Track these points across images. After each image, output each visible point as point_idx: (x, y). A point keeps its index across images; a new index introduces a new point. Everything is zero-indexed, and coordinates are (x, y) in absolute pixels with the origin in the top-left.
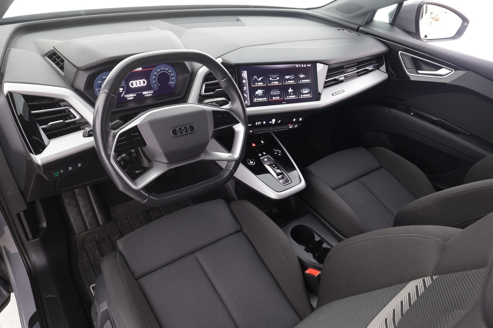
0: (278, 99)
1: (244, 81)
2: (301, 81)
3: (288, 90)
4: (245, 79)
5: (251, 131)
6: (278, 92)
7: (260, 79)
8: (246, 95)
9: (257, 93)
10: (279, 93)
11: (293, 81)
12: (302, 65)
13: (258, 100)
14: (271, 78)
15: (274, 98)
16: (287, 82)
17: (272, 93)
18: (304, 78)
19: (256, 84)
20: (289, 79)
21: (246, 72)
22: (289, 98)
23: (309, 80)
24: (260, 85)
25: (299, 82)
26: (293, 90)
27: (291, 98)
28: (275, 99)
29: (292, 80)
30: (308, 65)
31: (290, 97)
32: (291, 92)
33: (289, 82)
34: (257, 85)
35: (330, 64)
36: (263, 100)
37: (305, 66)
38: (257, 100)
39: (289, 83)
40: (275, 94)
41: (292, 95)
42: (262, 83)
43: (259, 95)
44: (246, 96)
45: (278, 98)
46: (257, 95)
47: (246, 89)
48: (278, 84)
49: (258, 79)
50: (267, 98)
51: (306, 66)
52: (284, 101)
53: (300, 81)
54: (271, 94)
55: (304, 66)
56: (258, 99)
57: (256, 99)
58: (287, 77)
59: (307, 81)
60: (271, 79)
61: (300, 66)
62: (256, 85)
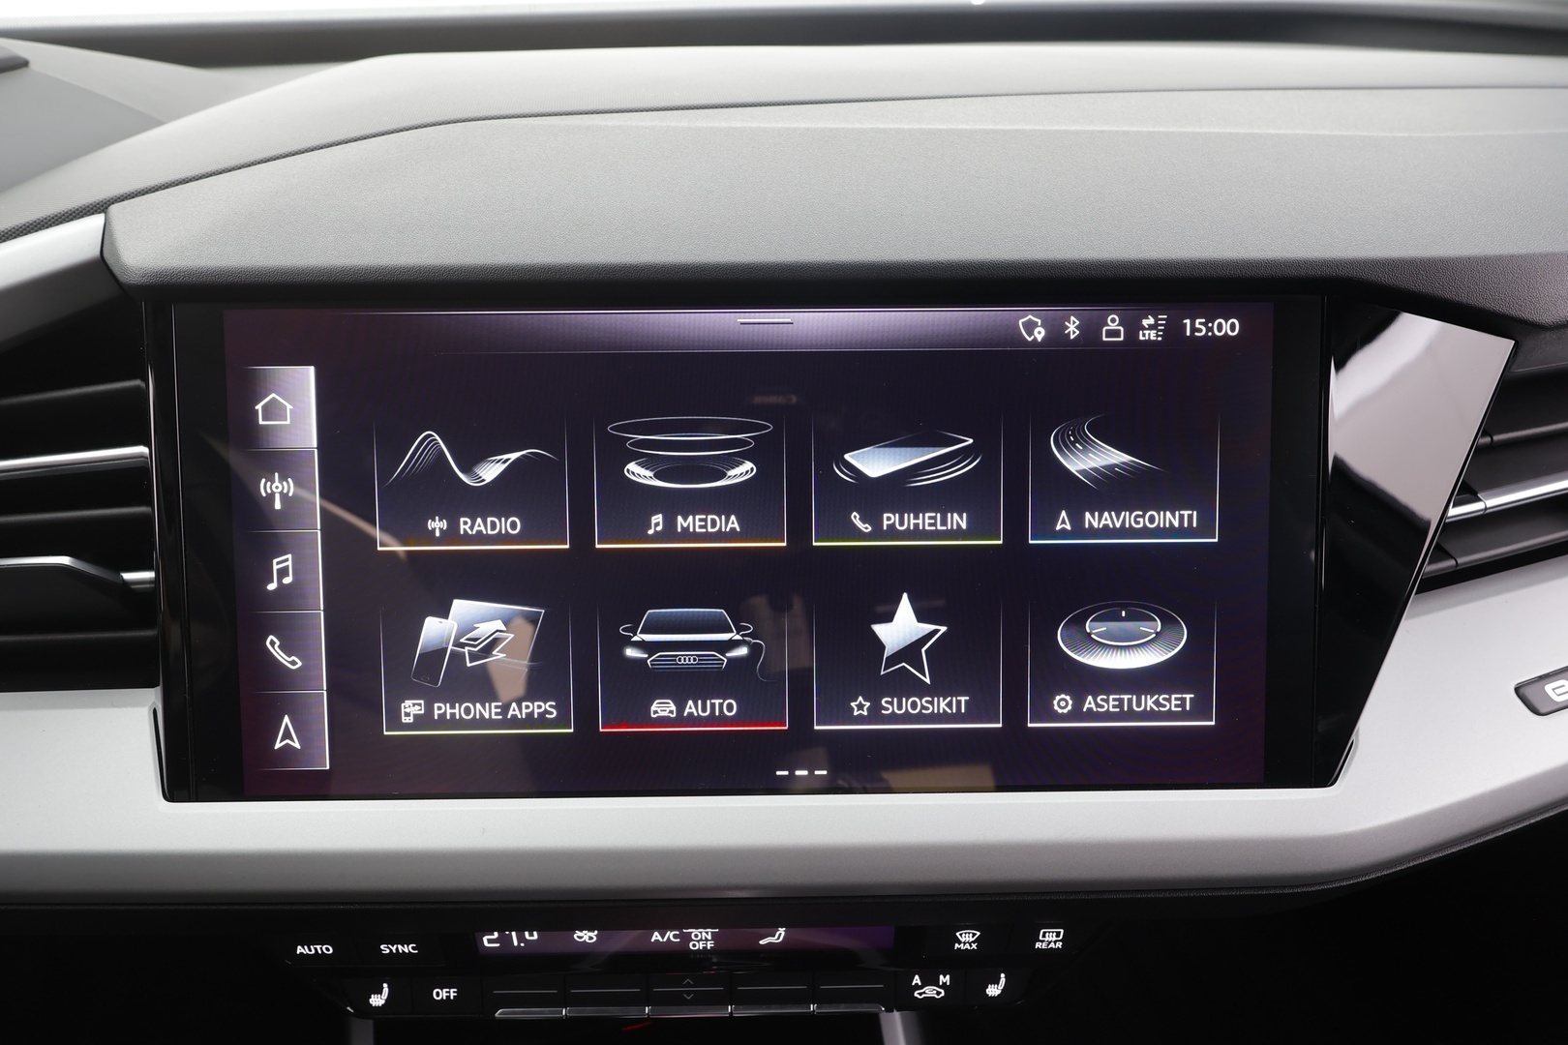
0: (723, 720)
1: (276, 489)
2: (1077, 519)
3: (880, 630)
4: (283, 462)
5: (441, 994)
6: (732, 644)
7: (490, 471)
8: (286, 648)
9: (434, 630)
10: (743, 651)
11: (959, 520)
12: (1113, 322)
13: (443, 722)
14: (647, 463)
15: (662, 708)
16: (866, 528)
17: (642, 645)
18: (1110, 490)
19: (437, 525)
20: (896, 491)
21: (306, 377)
22: (875, 715)
23: (1189, 516)
24: (480, 538)
25: (1046, 528)
26: (943, 629)
27: (907, 718)
28: (680, 720)
29: (941, 498)
30: (1196, 327)
31: (889, 705)
32: (910, 652)
33: (889, 519)
34: (452, 535)
35: (1547, 317)
36: (515, 722)
37: (1150, 330)
38: (421, 721)
39: (892, 533)
40: (687, 658)
41: (920, 690)
42: (509, 525)
43: (457, 657)
44: (290, 662)
45: (727, 707)
46: (436, 655)
47: (287, 580)
48: (731, 536)
49: (467, 469)
50: (562, 708)
51: (1173, 331)
52: (798, 744)
53: (1063, 522)
54: (631, 653)
55: (1133, 327)
56: (440, 709)
57: (411, 708)
58: (875, 463)
59: (1168, 518)
60: (638, 472)
61: (1072, 328)
62: (429, 537)
